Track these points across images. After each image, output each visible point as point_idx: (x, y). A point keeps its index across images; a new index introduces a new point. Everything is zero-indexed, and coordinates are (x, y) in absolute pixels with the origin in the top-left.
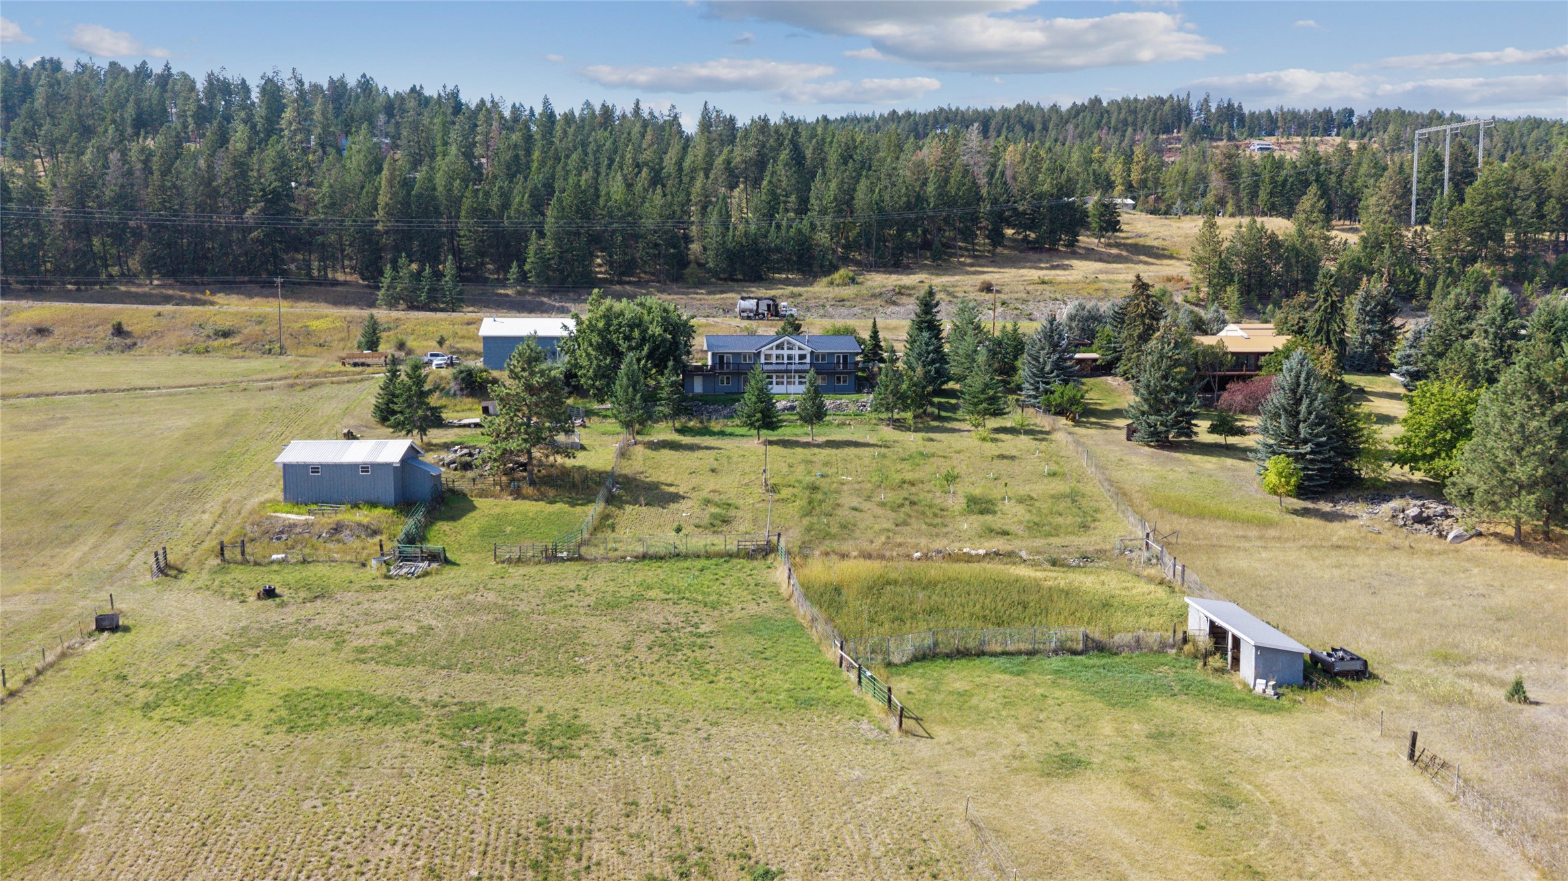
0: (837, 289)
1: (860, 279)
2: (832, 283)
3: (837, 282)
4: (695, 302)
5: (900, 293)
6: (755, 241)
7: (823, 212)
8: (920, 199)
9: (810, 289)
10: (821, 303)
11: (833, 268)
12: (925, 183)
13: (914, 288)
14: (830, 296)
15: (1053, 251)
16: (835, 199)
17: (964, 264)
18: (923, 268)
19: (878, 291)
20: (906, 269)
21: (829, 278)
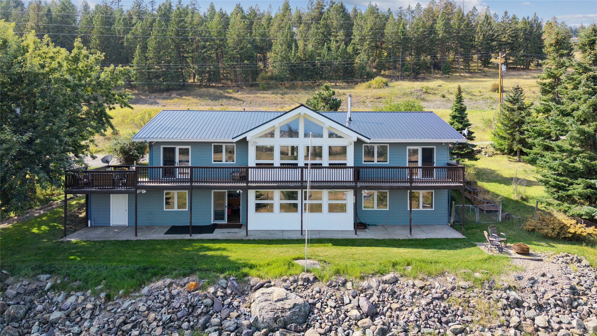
0: (374, 91)
1: (390, 84)
2: (370, 87)
3: (374, 86)
4: (258, 100)
5: (426, 92)
6: (312, 57)
7: (362, 40)
8: (432, 30)
9: (353, 90)
10: (362, 100)
11: (370, 76)
12: (435, 21)
13: (437, 90)
14: (369, 94)
15: (527, 69)
16: (371, 29)
17: (465, 77)
18: (437, 78)
19: (408, 91)
20: (423, 79)
21: (367, 84)
